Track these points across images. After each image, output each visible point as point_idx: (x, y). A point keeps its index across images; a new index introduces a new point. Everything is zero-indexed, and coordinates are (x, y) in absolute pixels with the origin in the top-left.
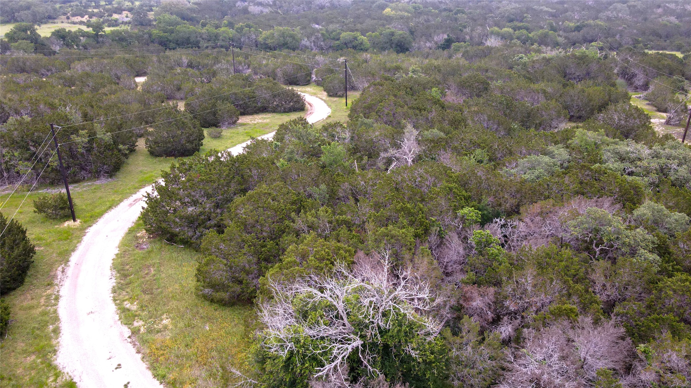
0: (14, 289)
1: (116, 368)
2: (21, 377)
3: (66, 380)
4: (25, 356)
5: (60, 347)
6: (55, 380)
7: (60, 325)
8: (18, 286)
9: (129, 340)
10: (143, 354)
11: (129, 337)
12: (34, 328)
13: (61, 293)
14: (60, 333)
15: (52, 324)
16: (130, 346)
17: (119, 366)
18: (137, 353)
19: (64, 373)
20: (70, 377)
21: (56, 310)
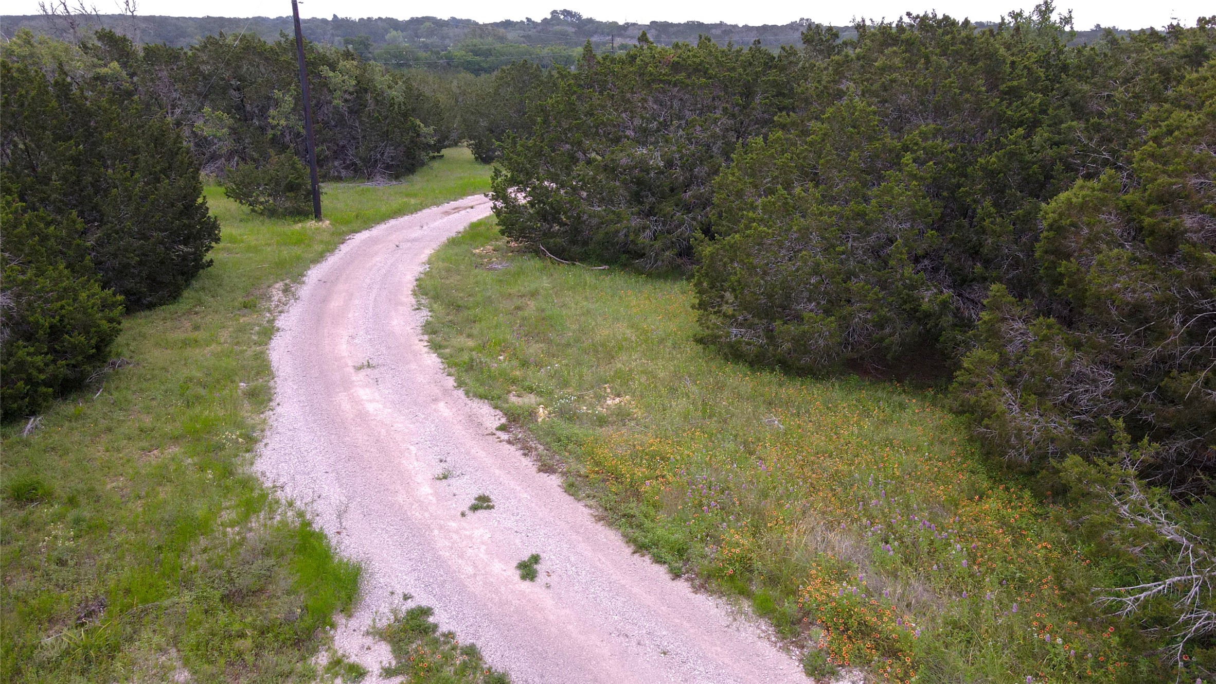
0: (151, 306)
1: (474, 508)
2: (117, 498)
3: (284, 523)
4: (145, 444)
5: (268, 433)
6: (244, 519)
7: (272, 383)
8: (162, 302)
9: (504, 436)
10: (563, 474)
11: (502, 428)
12: (190, 379)
13: (279, 323)
14: (270, 400)
15: (247, 380)
16: (513, 452)
17: (482, 503)
18: (540, 471)
19: (277, 502)
20: (301, 514)
21: (262, 353)
